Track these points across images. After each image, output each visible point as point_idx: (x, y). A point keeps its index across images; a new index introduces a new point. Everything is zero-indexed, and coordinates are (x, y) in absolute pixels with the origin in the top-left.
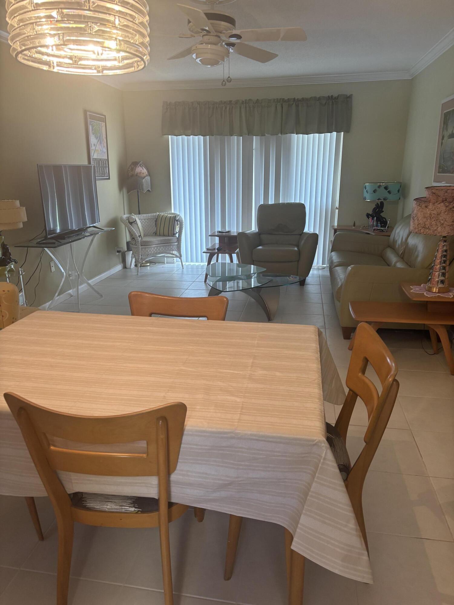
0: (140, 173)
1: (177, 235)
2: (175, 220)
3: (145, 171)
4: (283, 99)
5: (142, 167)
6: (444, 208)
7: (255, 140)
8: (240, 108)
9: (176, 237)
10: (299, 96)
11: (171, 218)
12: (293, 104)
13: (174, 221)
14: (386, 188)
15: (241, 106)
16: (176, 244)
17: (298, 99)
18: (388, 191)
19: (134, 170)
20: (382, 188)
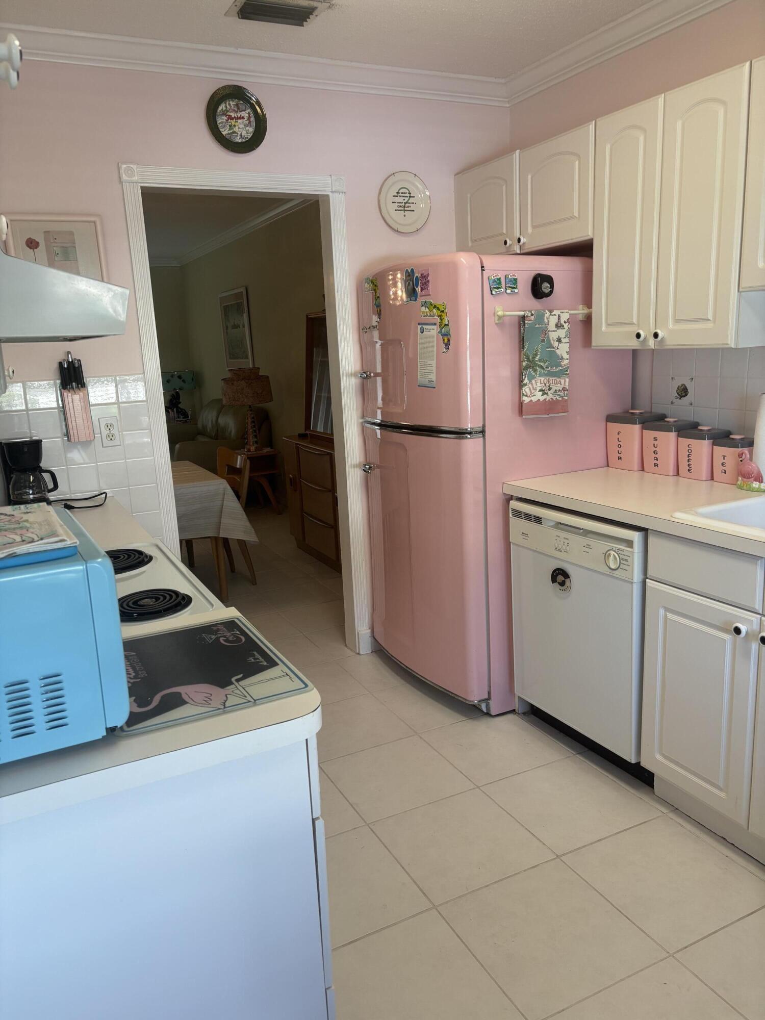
6: (246, 384)
14: (180, 377)
18: (182, 380)
20: (176, 377)
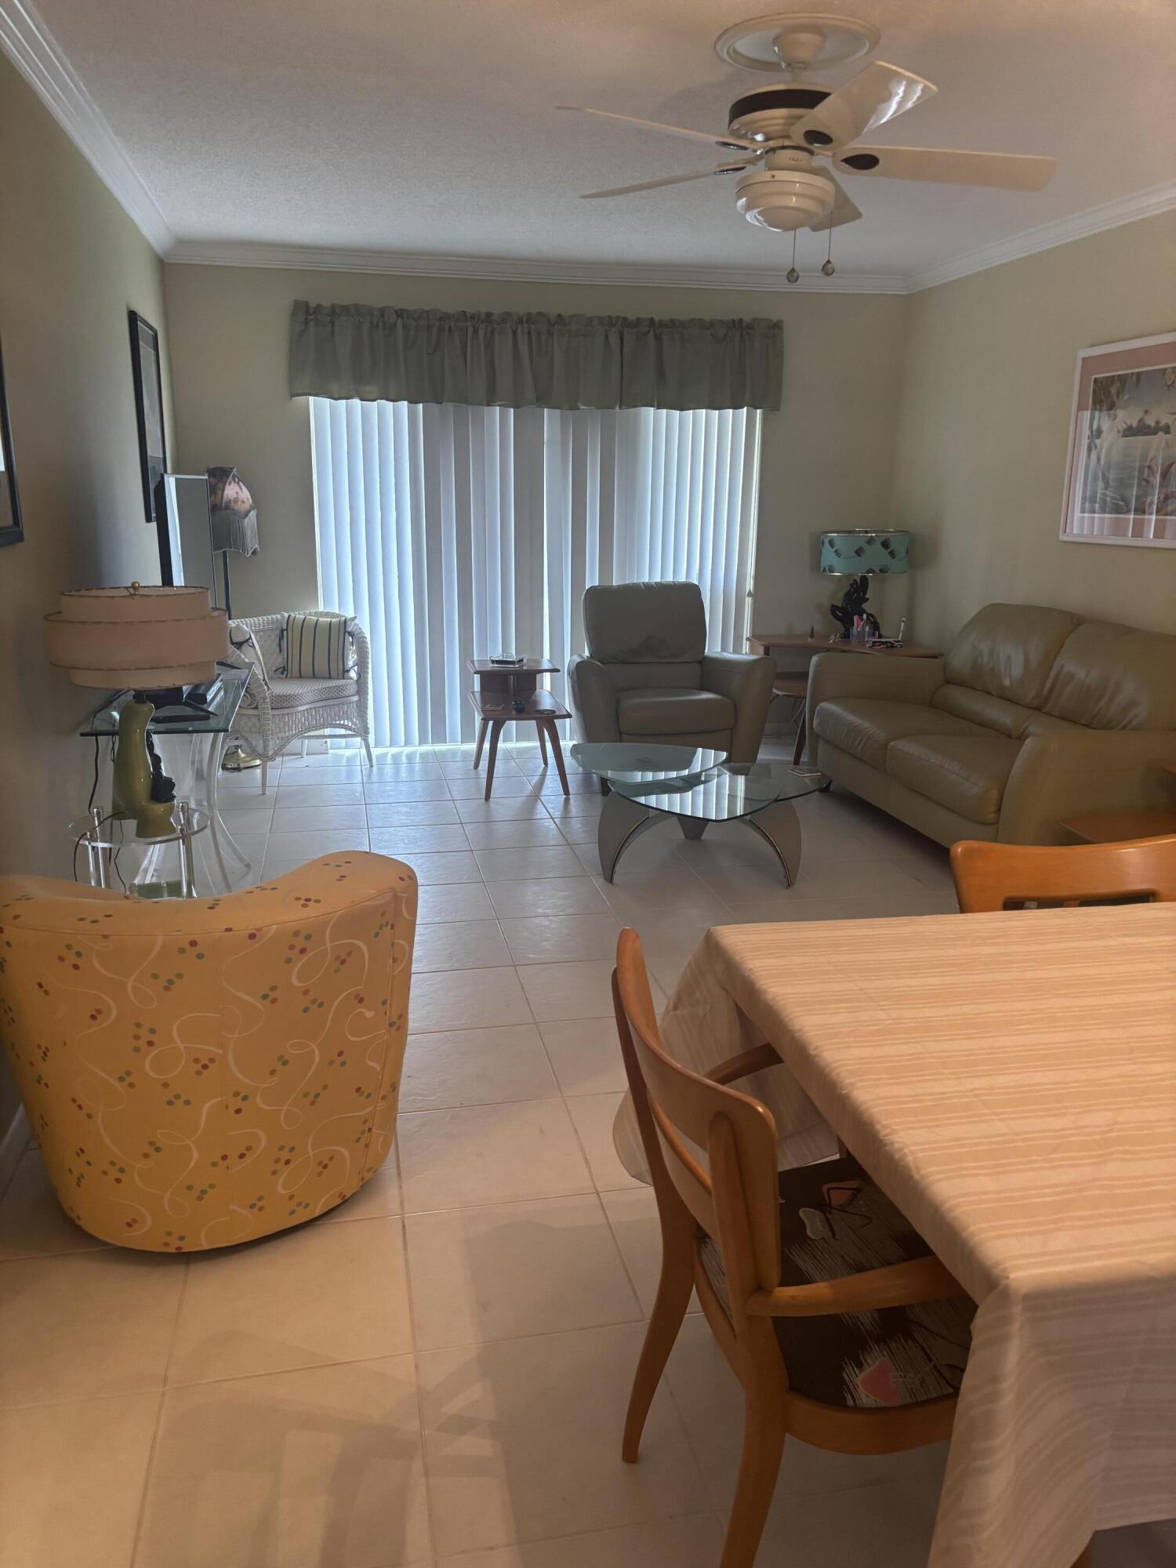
0: (236, 500)
1: (353, 674)
2: (345, 631)
3: (245, 494)
4: (625, 319)
5: (238, 483)
7: (549, 419)
8: (515, 333)
9: (352, 679)
10: (661, 314)
11: (332, 626)
12: (648, 332)
13: (342, 635)
14: (885, 544)
15: (517, 328)
16: (356, 698)
17: (661, 321)
18: (889, 550)
19: (219, 493)
20: (877, 545)
